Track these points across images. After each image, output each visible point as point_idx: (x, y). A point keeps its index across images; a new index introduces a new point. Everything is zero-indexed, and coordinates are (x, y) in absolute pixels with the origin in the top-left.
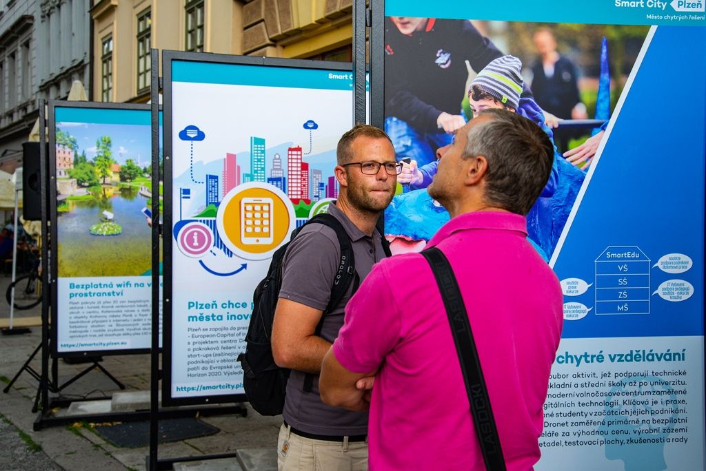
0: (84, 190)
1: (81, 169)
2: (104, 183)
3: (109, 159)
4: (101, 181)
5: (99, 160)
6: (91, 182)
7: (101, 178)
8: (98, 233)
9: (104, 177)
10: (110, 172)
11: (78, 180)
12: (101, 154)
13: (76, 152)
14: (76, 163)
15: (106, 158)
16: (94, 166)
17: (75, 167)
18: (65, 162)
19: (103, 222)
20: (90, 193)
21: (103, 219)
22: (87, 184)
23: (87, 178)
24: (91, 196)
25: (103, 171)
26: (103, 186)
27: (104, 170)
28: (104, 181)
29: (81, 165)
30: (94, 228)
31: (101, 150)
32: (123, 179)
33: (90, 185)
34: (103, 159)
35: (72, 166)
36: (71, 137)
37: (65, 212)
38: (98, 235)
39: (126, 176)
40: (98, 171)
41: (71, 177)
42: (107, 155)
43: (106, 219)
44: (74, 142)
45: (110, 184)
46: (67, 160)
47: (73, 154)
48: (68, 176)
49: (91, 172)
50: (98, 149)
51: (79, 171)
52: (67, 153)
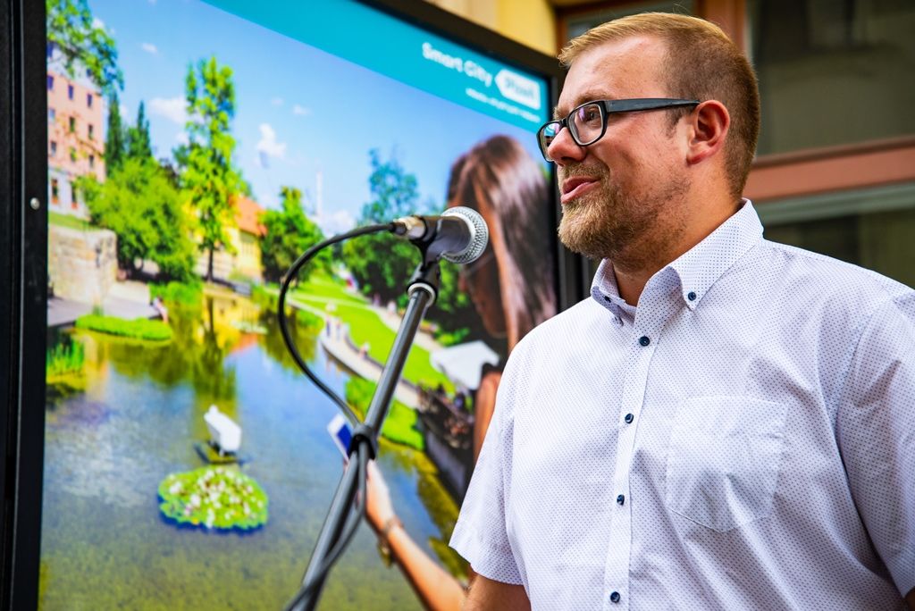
0: (140, 294)
1: (133, 188)
2: (209, 278)
3: (225, 169)
4: (201, 268)
5: (196, 166)
6: (166, 259)
7: (201, 247)
8: (185, 516)
9: (209, 245)
10: (231, 234)
11: (120, 241)
12: (202, 141)
13: (114, 101)
14: (113, 154)
15: (217, 159)
16: (177, 187)
17: (109, 173)
18: (72, 141)
19: (205, 460)
20: (164, 311)
21: (206, 449)
22: (151, 267)
23: (151, 237)
24: (164, 330)
25: (208, 220)
26: (209, 289)
27: (210, 211)
28: (211, 267)
29: (132, 167)
30: (173, 486)
31: (199, 117)
32: (272, 272)
33: (164, 277)
34: (205, 162)
35: (100, 165)
36: (97, 24)
37: (71, 390)
38: (188, 526)
39: (282, 260)
40: (190, 213)
41: (95, 221)
42: (220, 146)
43: (217, 448)
44: (106, 53)
45: (229, 286)
46: (81, 128)
47: (101, 105)
48: (82, 212)
49: (167, 212)
50: (191, 111)
51: (125, 195)
52: (80, 96)
